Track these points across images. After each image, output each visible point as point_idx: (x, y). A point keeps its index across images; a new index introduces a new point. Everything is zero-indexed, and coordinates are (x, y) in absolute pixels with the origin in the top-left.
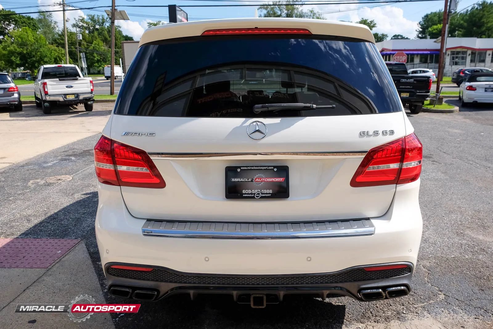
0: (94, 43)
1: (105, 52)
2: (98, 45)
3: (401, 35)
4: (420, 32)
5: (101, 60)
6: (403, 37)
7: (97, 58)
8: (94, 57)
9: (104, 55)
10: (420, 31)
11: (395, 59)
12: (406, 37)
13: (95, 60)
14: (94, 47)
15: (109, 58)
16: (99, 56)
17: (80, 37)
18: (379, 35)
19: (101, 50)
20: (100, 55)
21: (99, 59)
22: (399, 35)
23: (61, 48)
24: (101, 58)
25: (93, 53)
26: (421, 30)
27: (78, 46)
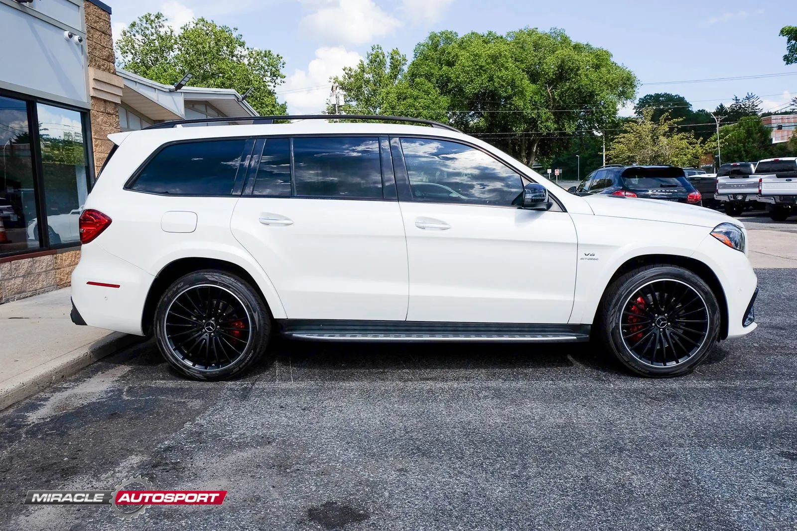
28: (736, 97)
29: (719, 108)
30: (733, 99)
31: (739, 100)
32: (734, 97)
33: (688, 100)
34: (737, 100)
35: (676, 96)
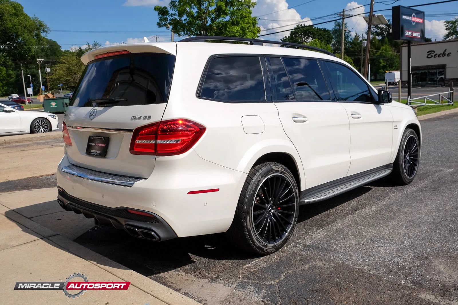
0: (381, 49)
1: (392, 57)
2: (386, 50)
5: (387, 66)
7: (383, 63)
8: (380, 63)
9: (390, 60)
13: (381, 66)
14: (381, 53)
15: (395, 63)
16: (385, 62)
17: (365, 44)
19: (388, 55)
20: (387, 61)
21: (385, 64)
23: (347, 56)
24: (387, 64)
25: (380, 59)
27: (362, 53)
28: (88, 44)
29: (79, 49)
30: (87, 45)
31: (90, 45)
32: (87, 43)
33: (59, 43)
34: (89, 45)
35: (50, 40)
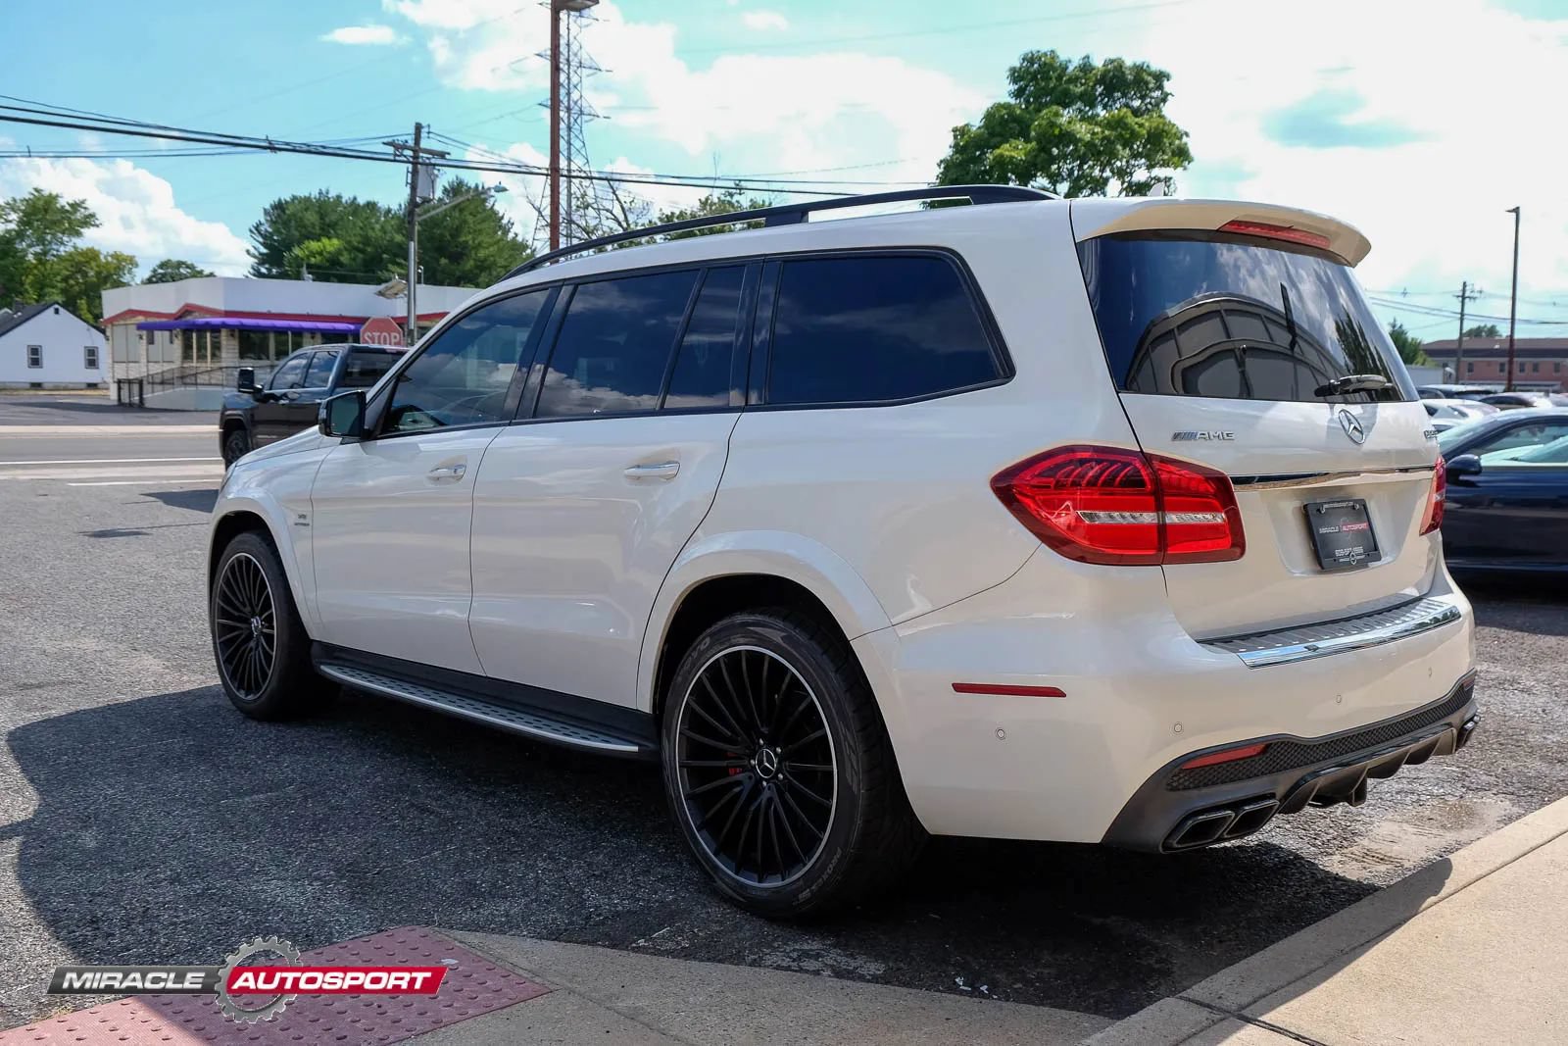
3: (189, 262)
4: (263, 260)
6: (198, 269)
10: (261, 254)
11: (367, 338)
12: (206, 272)
18: (102, 257)
22: (180, 264)
26: (264, 250)
